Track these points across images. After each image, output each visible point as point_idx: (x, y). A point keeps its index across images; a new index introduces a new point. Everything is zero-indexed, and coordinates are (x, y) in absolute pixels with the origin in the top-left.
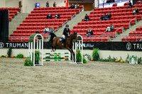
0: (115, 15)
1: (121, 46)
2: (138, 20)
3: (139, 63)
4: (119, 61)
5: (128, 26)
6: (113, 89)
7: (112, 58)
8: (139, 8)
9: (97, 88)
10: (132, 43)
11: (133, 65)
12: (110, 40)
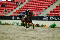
0: (7, 5)
1: (10, 18)
2: (17, 7)
3: (18, 25)
4: (9, 24)
5: (12, 9)
6: (9, 36)
7: (6, 23)
8: (17, 2)
9: (2, 36)
10: (15, 17)
11: (15, 26)
12: (5, 15)
